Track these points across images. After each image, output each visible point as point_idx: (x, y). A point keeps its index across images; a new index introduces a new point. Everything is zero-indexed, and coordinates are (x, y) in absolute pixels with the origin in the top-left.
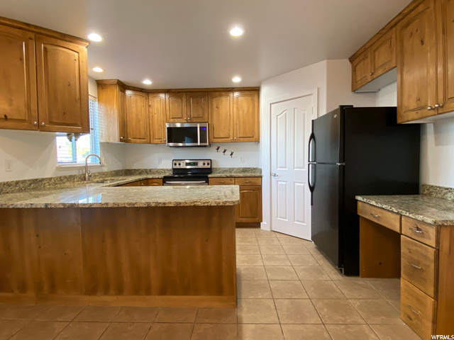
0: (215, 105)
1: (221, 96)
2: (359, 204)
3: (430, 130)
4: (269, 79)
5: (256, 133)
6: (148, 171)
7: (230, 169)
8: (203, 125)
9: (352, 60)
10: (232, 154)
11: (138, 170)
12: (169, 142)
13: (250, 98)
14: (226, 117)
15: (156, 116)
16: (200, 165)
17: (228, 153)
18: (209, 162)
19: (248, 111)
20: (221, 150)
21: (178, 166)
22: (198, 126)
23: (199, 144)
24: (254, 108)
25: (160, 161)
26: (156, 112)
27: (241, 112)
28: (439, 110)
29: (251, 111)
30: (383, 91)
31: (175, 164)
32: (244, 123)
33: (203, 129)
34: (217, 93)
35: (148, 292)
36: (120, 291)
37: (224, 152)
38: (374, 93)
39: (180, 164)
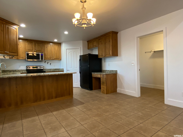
0: (46, 47)
1: (48, 44)
2: (93, 74)
3: (103, 59)
4: (66, 42)
5: (60, 58)
6: (14, 71)
7: (50, 69)
8: (42, 53)
9: (88, 42)
10: (50, 64)
11: (9, 70)
12: (27, 59)
13: (58, 46)
14: (50, 51)
15: (21, 48)
16: (39, 68)
17: (49, 64)
18: (42, 66)
19: (57, 50)
20: (46, 62)
21: (29, 69)
22: (40, 54)
23: (40, 60)
24: (59, 49)
25: (20, 67)
26: (21, 47)
27: (55, 50)
28: (105, 56)
29: (58, 50)
30: (94, 50)
31: (28, 68)
32: (56, 54)
33: (42, 55)
34: (47, 43)
35: (52, 98)
36: (44, 99)
37: (48, 63)
38: (92, 50)
39: (30, 68)
